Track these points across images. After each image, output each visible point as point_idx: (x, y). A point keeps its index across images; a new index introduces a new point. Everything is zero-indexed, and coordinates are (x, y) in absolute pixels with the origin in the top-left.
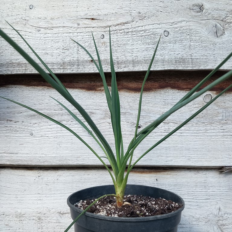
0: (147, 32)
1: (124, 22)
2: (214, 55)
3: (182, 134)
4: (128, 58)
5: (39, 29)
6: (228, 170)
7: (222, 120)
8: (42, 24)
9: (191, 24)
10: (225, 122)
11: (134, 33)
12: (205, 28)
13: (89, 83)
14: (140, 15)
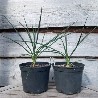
0: (63, 14)
1: (55, 11)
4: (57, 23)
5: (28, 13)
6: (88, 57)
8: (29, 12)
10: (87, 43)
11: (58, 14)
12: (81, 13)
14: (60, 8)
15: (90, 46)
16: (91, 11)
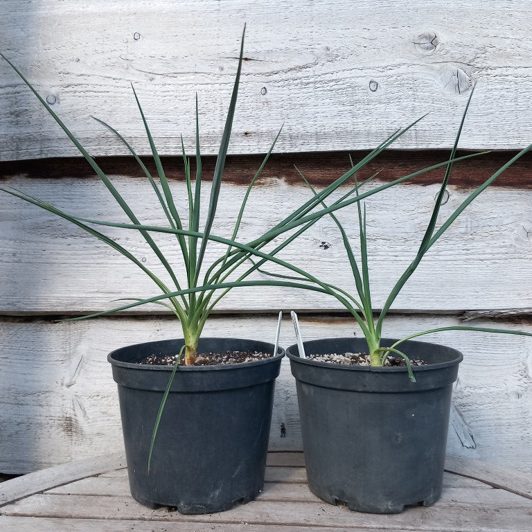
0: (341, 82)
1: (300, 65)
2: (453, 124)
3: (397, 258)
4: (308, 129)
5: (151, 76)
6: (472, 316)
7: (465, 233)
8: (157, 67)
9: (416, 69)
10: (471, 237)
11: (318, 85)
12: (440, 78)
13: (239, 171)
14: (329, 52)
15: (481, 257)
16: (489, 71)
